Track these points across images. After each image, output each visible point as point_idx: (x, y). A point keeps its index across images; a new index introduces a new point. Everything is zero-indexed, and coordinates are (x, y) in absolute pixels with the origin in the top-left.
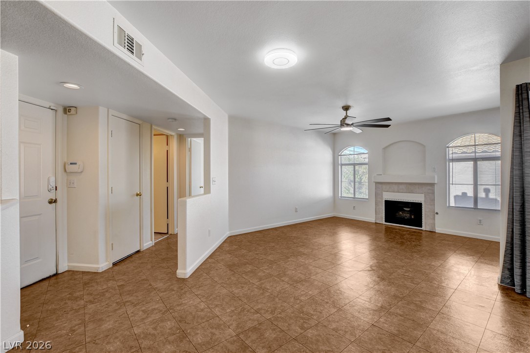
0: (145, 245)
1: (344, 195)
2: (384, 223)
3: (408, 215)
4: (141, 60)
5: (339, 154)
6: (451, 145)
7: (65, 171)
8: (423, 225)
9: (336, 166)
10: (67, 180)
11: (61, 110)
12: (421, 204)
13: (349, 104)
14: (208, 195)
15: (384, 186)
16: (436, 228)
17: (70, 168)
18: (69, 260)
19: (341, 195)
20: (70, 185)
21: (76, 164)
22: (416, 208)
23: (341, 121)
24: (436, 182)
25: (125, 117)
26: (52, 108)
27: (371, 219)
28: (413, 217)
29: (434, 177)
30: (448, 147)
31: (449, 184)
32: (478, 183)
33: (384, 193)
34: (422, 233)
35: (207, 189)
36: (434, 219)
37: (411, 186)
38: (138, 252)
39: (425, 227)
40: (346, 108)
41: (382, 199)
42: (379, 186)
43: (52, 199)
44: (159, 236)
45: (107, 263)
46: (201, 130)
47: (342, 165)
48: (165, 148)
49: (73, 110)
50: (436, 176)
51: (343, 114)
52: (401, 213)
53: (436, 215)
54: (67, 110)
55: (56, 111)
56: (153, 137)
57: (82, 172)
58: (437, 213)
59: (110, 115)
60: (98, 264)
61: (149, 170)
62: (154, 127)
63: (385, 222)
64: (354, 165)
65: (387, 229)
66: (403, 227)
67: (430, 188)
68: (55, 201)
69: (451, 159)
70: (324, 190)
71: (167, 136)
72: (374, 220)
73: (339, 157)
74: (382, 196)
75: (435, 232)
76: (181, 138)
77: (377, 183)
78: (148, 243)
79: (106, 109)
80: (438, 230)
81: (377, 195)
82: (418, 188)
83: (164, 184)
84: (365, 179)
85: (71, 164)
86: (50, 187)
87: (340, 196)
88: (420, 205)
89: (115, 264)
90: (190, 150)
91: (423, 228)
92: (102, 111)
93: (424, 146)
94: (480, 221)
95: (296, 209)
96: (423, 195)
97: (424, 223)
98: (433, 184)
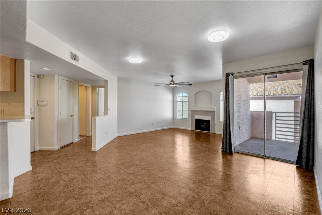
0: (75, 140)
1: (179, 117)
3: (205, 126)
4: (78, 62)
5: (176, 96)
7: (38, 104)
8: (211, 130)
9: (174, 102)
10: (39, 108)
11: (36, 77)
13: (173, 74)
14: (106, 116)
15: (195, 112)
16: (216, 132)
17: (40, 103)
18: (39, 146)
19: (177, 117)
20: (40, 111)
21: (43, 101)
24: (216, 111)
25: (66, 79)
26: (33, 76)
28: (207, 127)
29: (215, 108)
30: (220, 94)
33: (195, 116)
34: (210, 134)
35: (106, 113)
36: (215, 127)
37: (206, 113)
38: (72, 143)
40: (172, 76)
41: (194, 119)
42: (193, 112)
43: (32, 117)
44: (82, 137)
45: (58, 147)
46: (103, 84)
47: (177, 102)
48: (85, 93)
49: (42, 76)
51: (171, 79)
52: (202, 125)
54: (39, 76)
55: (34, 77)
56: (80, 87)
57: (46, 105)
58: (216, 125)
59: (60, 79)
60: (54, 147)
61: (77, 104)
62: (80, 83)
63: (196, 129)
64: (183, 102)
65: (196, 133)
66: (203, 132)
68: (34, 118)
70: (168, 115)
71: (86, 87)
72: (191, 129)
73: (176, 98)
76: (94, 88)
77: (192, 111)
78: (77, 139)
79: (58, 76)
81: (193, 117)
82: (209, 113)
83: (84, 111)
85: (41, 101)
86: (32, 112)
88: (209, 121)
89: (62, 148)
90: (98, 94)
91: (211, 132)
92: (56, 77)
93: (211, 94)
95: (153, 124)
96: (211, 116)
97: (211, 129)
98: (214, 112)
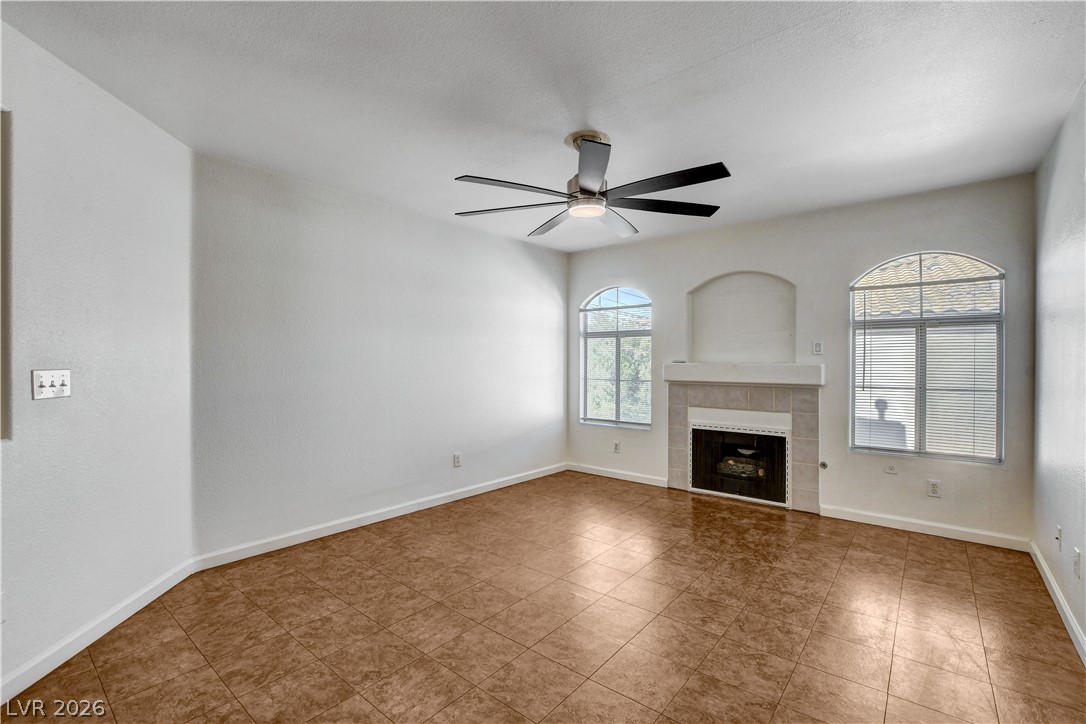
1: (593, 414)
2: (691, 489)
3: (750, 468)
5: (582, 307)
6: (860, 283)
8: (789, 495)
9: (572, 337)
12: (784, 439)
15: (691, 393)
16: (823, 506)
19: (586, 413)
22: (770, 450)
23: (570, 183)
24: (823, 383)
27: (660, 478)
28: (761, 473)
29: (818, 368)
30: (853, 289)
31: (854, 387)
32: (928, 386)
33: (692, 411)
34: (783, 516)
36: (816, 479)
37: (759, 395)
39: (793, 501)
41: (686, 425)
42: (681, 392)
47: (587, 335)
50: (823, 366)
52: (731, 462)
53: (821, 469)
58: (824, 465)
63: (694, 486)
64: (618, 335)
65: (700, 505)
66: (738, 500)
67: (807, 397)
69: (859, 322)
72: (666, 480)
73: (581, 314)
74: (686, 418)
75: (818, 515)
77: (673, 384)
80: (827, 508)
81: (676, 416)
82: (777, 397)
84: (645, 373)
87: (582, 416)
88: (781, 441)
91: (788, 504)
93: (791, 286)
94: (934, 486)
95: (456, 459)
96: (788, 417)
97: (789, 490)
98: (813, 389)
